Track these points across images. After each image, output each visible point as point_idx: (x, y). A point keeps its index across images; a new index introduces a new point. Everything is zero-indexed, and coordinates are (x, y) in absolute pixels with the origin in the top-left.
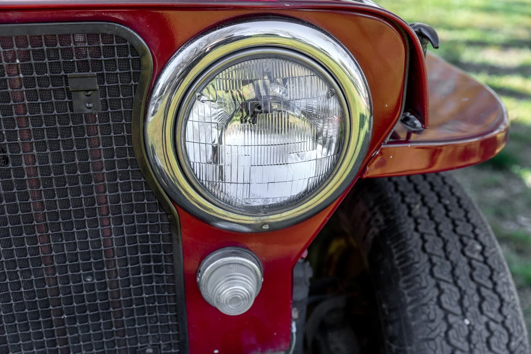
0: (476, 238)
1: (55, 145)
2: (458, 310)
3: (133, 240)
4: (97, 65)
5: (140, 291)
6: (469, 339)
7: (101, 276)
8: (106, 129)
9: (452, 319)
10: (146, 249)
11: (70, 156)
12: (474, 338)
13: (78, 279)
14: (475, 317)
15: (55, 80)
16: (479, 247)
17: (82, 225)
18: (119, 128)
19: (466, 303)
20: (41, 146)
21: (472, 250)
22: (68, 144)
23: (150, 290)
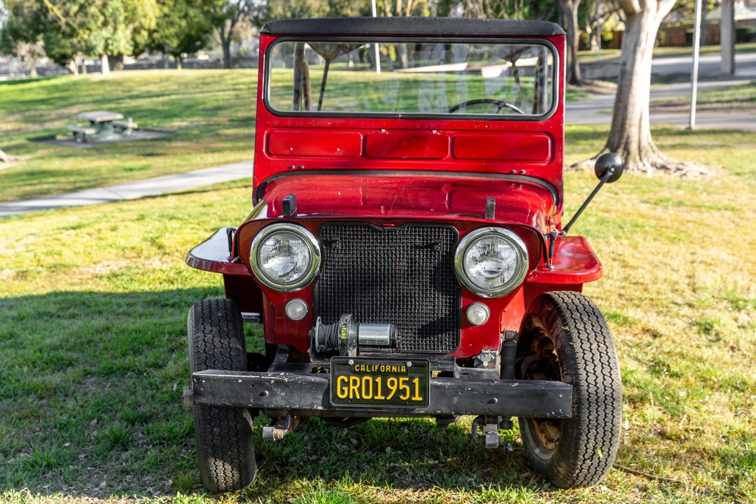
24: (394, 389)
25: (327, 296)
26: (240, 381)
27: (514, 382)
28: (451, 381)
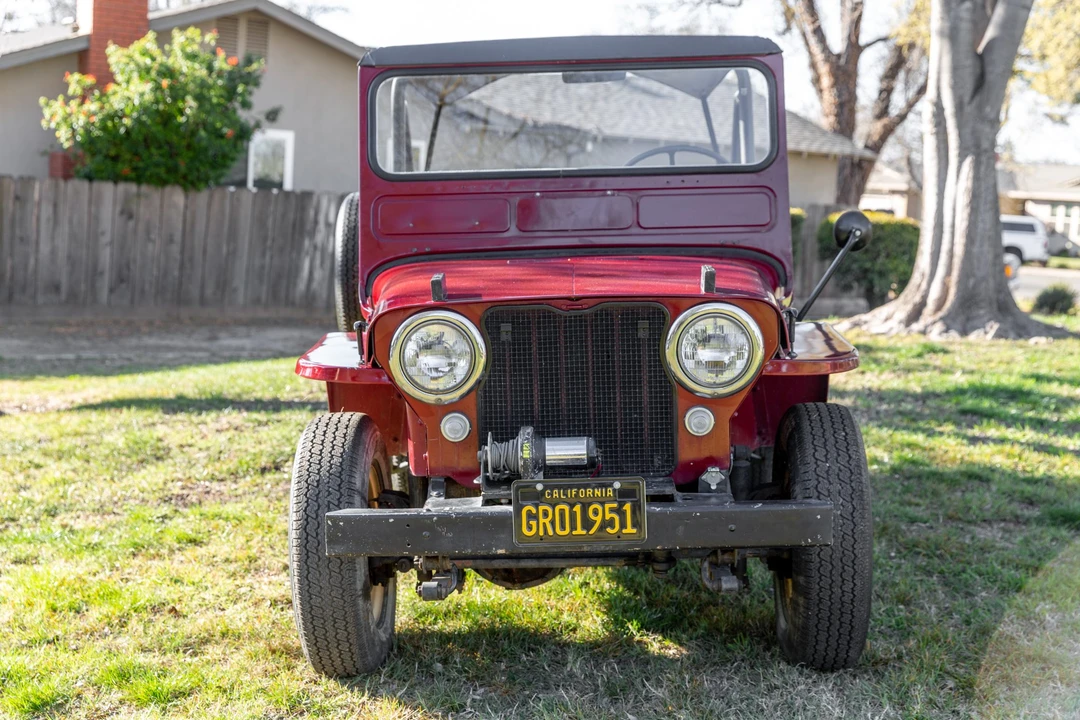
0: (844, 430)
1: (628, 351)
2: (824, 459)
3: (656, 397)
4: (649, 319)
5: (657, 424)
6: (827, 472)
7: (641, 414)
8: (649, 346)
9: (819, 463)
10: (661, 403)
11: (634, 356)
12: (830, 472)
13: (630, 414)
14: (832, 463)
15: (632, 324)
16: (844, 434)
17: (635, 388)
18: (654, 346)
19: (829, 456)
20: (623, 351)
21: (839, 435)
22: (634, 351)
23: (662, 424)
24: (598, 519)
25: (496, 407)
26: (391, 520)
27: (756, 503)
28: (673, 506)
